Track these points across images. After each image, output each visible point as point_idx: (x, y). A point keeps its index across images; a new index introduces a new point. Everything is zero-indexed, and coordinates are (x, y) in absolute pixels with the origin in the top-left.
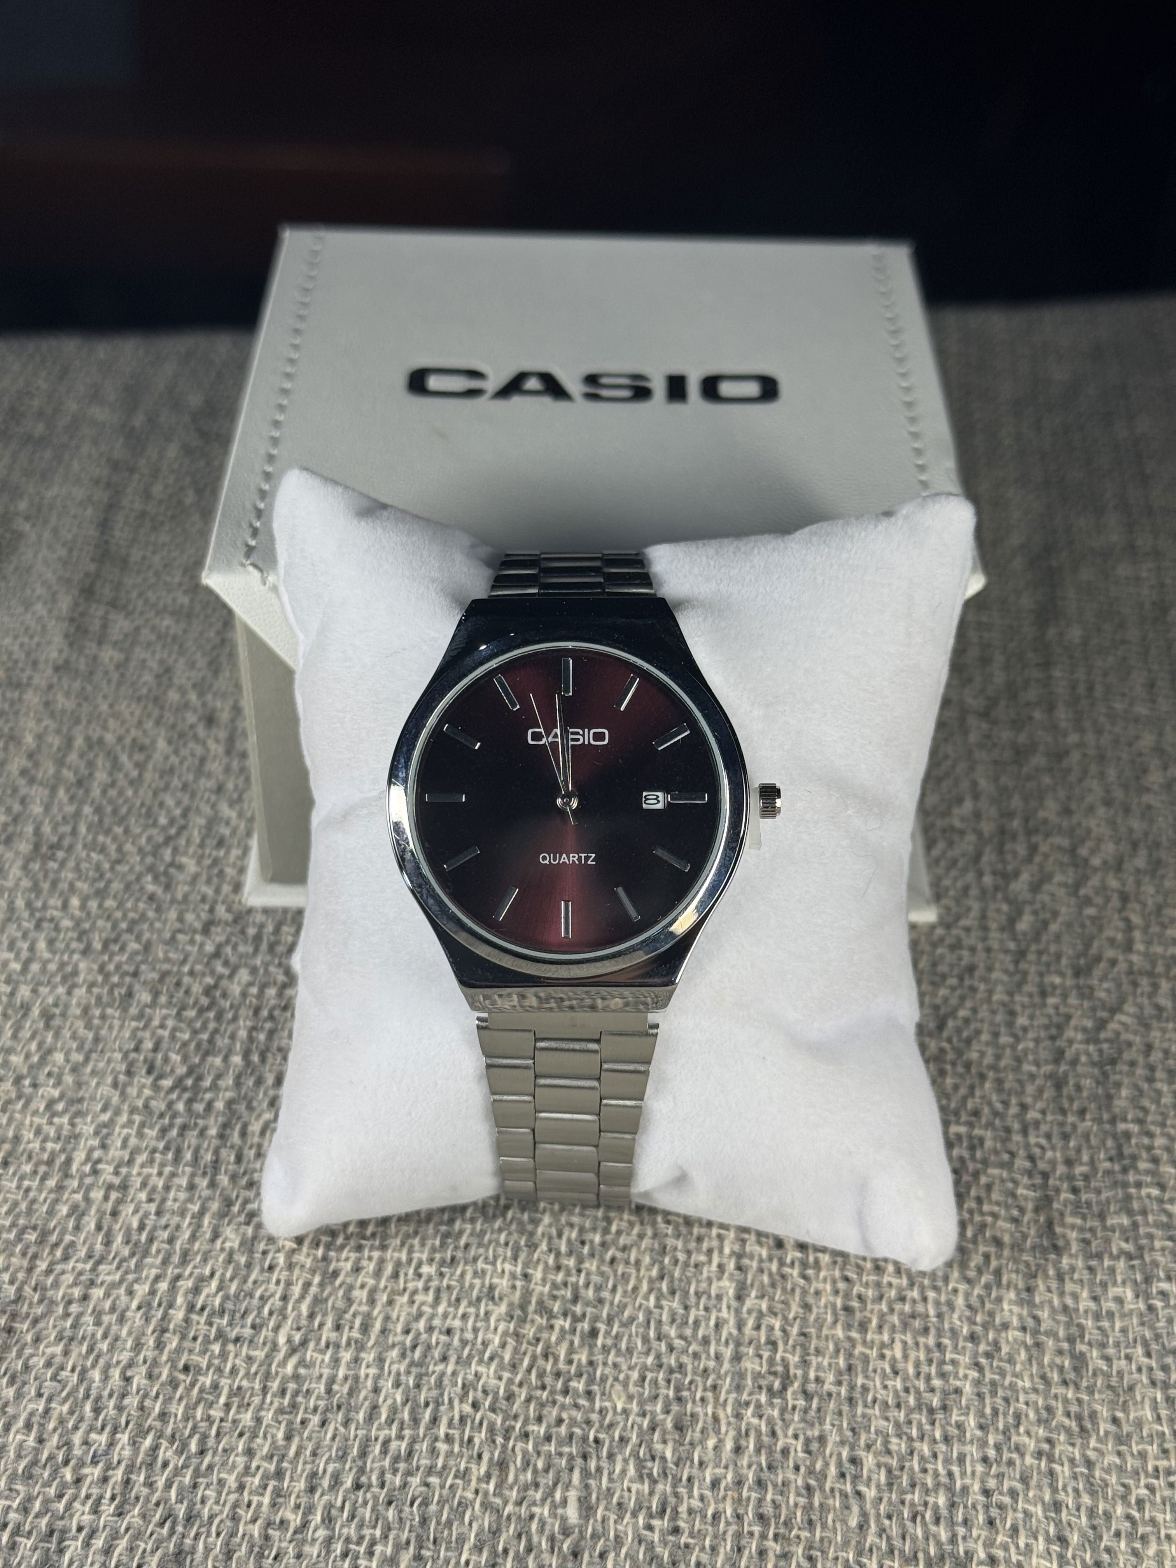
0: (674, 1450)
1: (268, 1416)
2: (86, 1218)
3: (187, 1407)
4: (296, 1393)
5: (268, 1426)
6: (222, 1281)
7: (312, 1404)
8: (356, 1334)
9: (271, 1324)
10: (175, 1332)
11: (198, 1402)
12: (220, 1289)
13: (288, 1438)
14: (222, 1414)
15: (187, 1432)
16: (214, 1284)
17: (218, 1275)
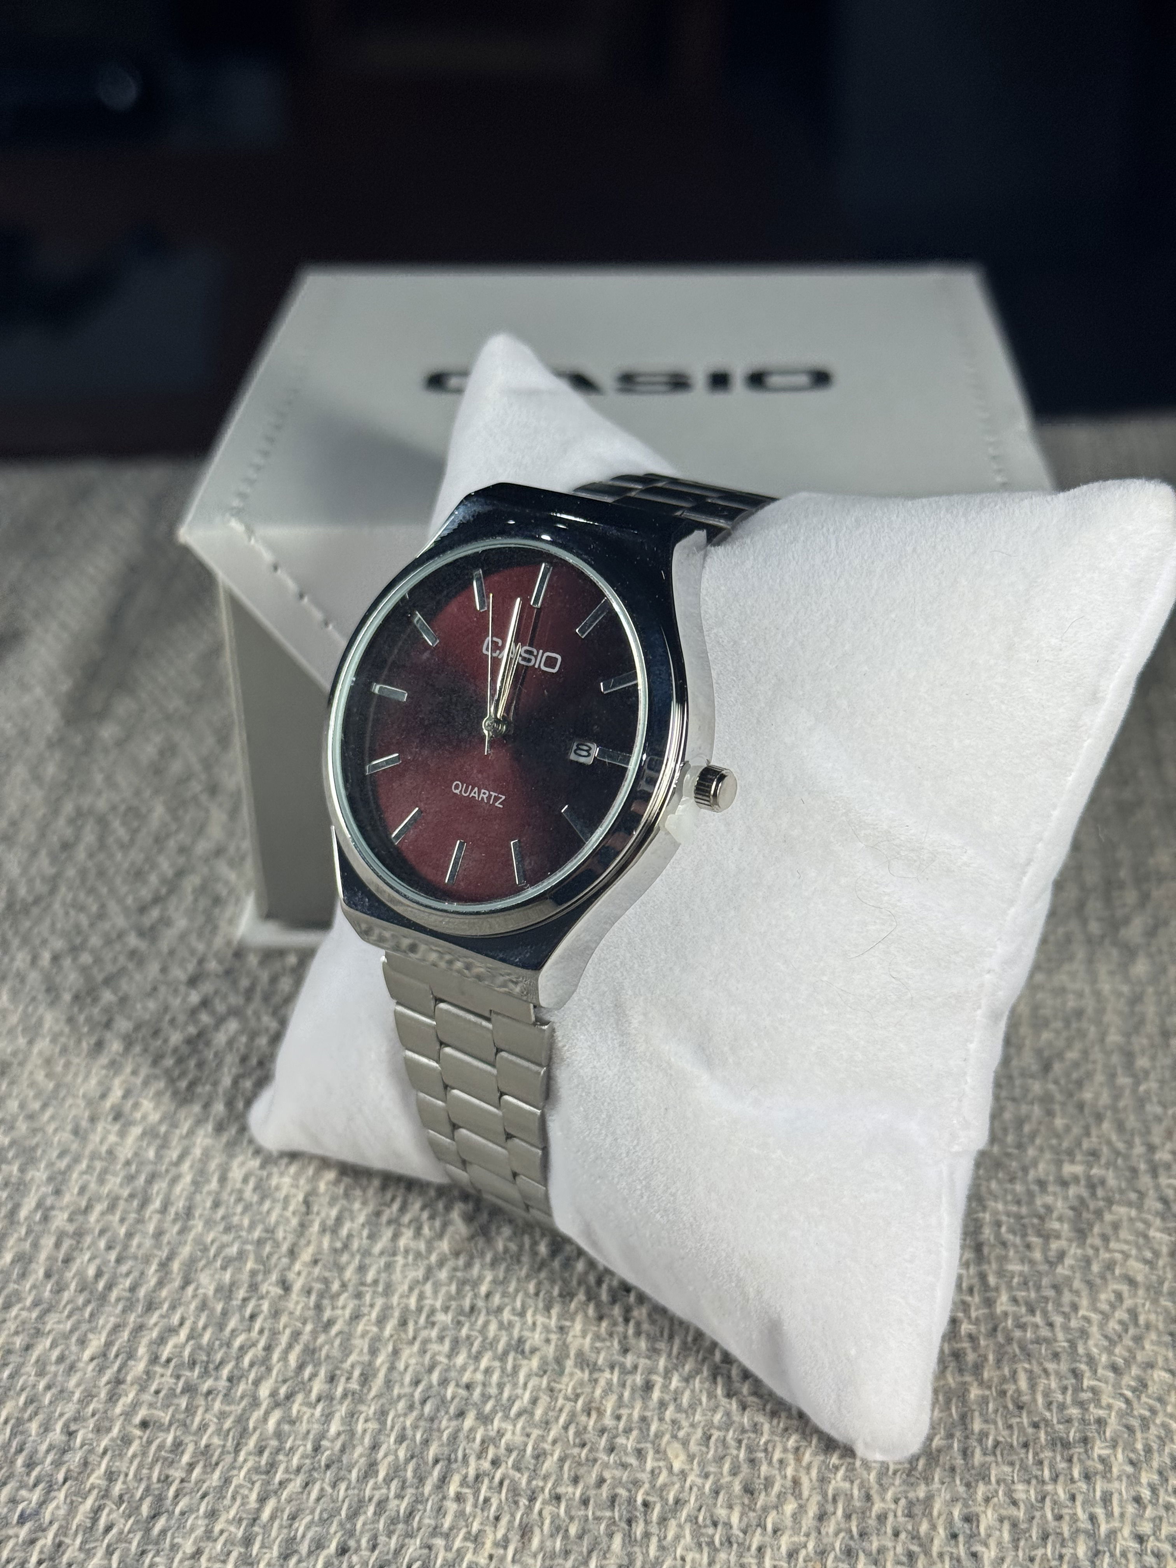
0: (742, 1514)
1: (240, 1477)
2: (33, 1266)
3: (140, 1466)
4: (278, 1451)
5: (240, 1486)
6: (193, 1330)
7: (295, 1461)
8: (354, 1385)
9: (252, 1376)
10: (132, 1384)
11: (156, 1460)
12: (190, 1337)
13: (262, 1500)
14: (183, 1475)
15: (138, 1494)
16: (184, 1333)
17: (188, 1324)
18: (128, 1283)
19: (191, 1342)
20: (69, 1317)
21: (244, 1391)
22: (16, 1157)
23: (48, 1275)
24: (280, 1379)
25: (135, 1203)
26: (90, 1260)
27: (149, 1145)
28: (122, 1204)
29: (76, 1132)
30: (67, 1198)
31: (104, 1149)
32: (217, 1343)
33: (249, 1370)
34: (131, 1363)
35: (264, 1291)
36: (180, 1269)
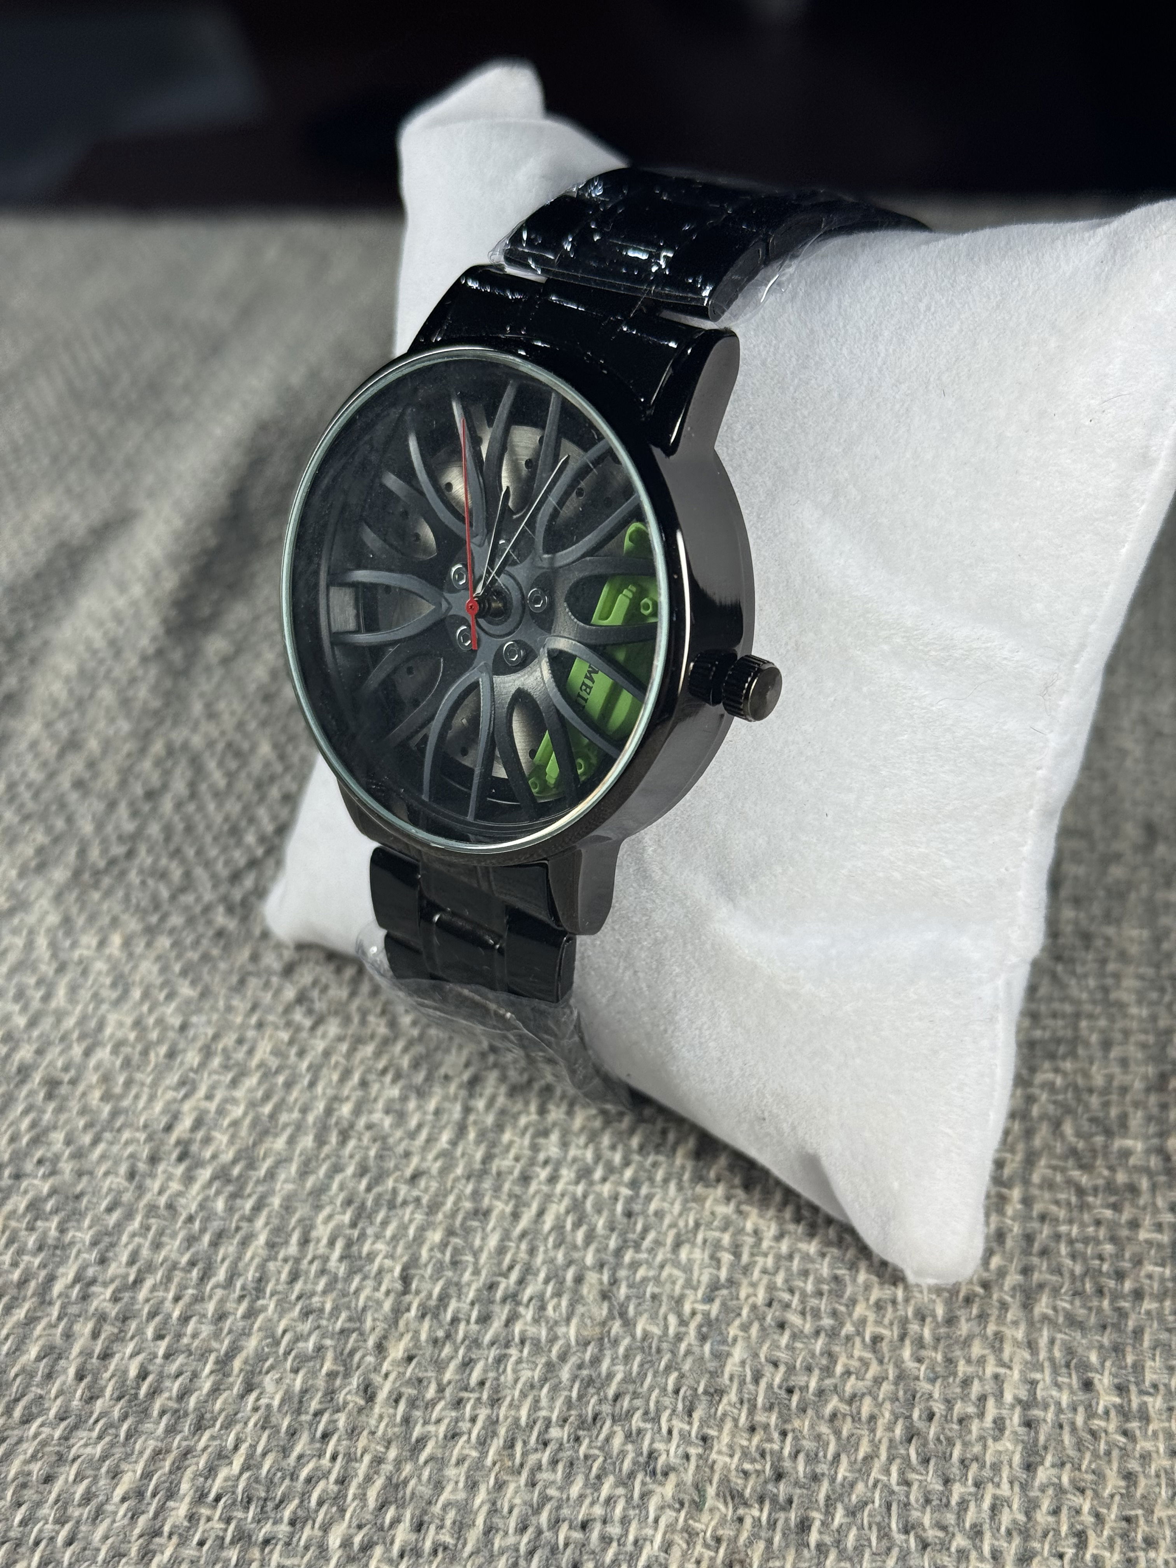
18: (175, 1387)
19: (246, 1475)
20: (100, 1438)
21: (310, 1539)
22: (56, 1211)
23: (80, 1377)
24: (355, 1523)
25: (195, 1273)
26: (133, 1356)
27: (218, 1193)
28: (178, 1276)
29: (132, 1175)
30: (113, 1269)
31: (162, 1201)
32: (279, 1474)
33: (317, 1511)
34: (171, 1504)
35: (341, 1400)
36: (241, 1370)
